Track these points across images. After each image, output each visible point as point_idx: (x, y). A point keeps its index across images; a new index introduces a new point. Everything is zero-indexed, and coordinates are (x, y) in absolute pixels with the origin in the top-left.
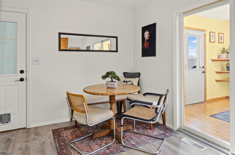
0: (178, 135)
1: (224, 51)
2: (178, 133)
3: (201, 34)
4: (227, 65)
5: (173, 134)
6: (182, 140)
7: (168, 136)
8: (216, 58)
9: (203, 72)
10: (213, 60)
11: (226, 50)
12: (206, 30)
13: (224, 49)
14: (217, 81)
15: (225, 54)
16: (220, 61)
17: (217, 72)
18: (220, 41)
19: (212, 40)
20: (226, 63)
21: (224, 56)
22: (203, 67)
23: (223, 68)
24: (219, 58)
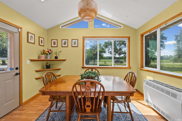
4: (46, 64)
9: (17, 74)
10: (32, 61)
11: (45, 52)
13: (44, 50)
14: (37, 79)
15: (45, 55)
16: (40, 61)
17: (36, 71)
18: (41, 44)
19: (30, 41)
20: (46, 62)
21: (44, 57)
23: (43, 66)
24: (39, 58)
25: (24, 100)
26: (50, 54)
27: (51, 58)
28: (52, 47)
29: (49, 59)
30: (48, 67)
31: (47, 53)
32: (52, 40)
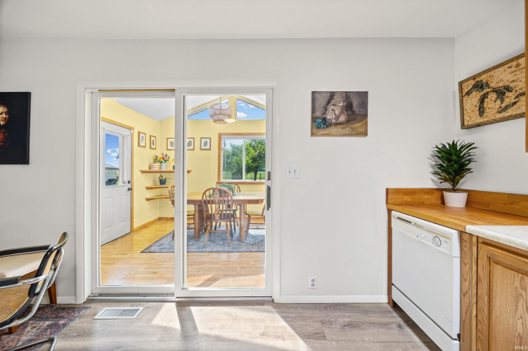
0: (88, 311)
1: (156, 160)
2: (89, 305)
3: (127, 132)
4: (159, 178)
5: (76, 315)
6: (97, 317)
7: (64, 325)
8: (146, 169)
9: (129, 189)
10: (142, 172)
11: (158, 159)
12: (133, 128)
13: (156, 157)
14: (147, 200)
15: (158, 164)
16: (151, 172)
17: (148, 188)
18: (152, 147)
19: (141, 144)
20: (158, 175)
21: (156, 167)
22: (129, 182)
23: (155, 182)
24: (150, 168)
25: (135, 226)
26: (165, 161)
27: (166, 168)
28: (168, 150)
29: (164, 169)
30: (163, 182)
31: (162, 160)
32: (168, 138)
